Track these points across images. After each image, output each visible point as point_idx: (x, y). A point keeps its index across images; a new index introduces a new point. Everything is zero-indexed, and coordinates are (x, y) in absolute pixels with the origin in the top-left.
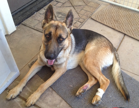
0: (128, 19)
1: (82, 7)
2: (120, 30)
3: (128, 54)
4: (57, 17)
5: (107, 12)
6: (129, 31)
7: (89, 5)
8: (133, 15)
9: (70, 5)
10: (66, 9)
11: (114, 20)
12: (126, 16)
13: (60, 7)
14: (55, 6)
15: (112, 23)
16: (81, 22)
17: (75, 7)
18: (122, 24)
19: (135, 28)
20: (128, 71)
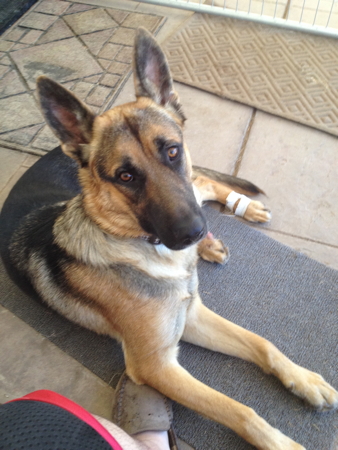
0: (258, 55)
1: (107, 33)
2: (238, 97)
3: (273, 174)
4: (29, 82)
5: (189, 41)
6: (266, 96)
7: (127, 23)
8: (271, 39)
9: (68, 33)
10: (55, 49)
11: (215, 66)
12: (251, 45)
13: (36, 45)
14: (18, 45)
15: (210, 75)
16: (109, 84)
17: (83, 37)
18: (243, 74)
19: (284, 84)
20: (280, 232)
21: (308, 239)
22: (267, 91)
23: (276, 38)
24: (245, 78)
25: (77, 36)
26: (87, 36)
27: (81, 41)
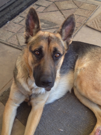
1: (73, 10)
7: (82, 7)
9: (56, 9)
10: (50, 15)
13: (42, 12)
17: (62, 11)
25: (60, 10)
26: (64, 11)
27: (61, 12)
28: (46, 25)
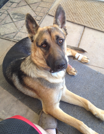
0: (86, 9)
1: (38, 4)
2: (79, 23)
3: (90, 47)
4: (13, 19)
5: (64, 6)
6: (88, 22)
8: (90, 4)
9: (26, 4)
10: (21, 9)
11: (72, 13)
12: (84, 6)
13: (15, 7)
14: (10, 8)
15: (70, 16)
16: (38, 20)
18: (81, 15)
19: (94, 18)
20: (92, 66)
21: (101, 68)
22: (89, 21)
23: (92, 4)
24: (82, 17)
25: (28, 5)
26: (32, 5)
27: (30, 6)
28: (19, 17)
